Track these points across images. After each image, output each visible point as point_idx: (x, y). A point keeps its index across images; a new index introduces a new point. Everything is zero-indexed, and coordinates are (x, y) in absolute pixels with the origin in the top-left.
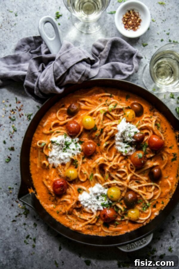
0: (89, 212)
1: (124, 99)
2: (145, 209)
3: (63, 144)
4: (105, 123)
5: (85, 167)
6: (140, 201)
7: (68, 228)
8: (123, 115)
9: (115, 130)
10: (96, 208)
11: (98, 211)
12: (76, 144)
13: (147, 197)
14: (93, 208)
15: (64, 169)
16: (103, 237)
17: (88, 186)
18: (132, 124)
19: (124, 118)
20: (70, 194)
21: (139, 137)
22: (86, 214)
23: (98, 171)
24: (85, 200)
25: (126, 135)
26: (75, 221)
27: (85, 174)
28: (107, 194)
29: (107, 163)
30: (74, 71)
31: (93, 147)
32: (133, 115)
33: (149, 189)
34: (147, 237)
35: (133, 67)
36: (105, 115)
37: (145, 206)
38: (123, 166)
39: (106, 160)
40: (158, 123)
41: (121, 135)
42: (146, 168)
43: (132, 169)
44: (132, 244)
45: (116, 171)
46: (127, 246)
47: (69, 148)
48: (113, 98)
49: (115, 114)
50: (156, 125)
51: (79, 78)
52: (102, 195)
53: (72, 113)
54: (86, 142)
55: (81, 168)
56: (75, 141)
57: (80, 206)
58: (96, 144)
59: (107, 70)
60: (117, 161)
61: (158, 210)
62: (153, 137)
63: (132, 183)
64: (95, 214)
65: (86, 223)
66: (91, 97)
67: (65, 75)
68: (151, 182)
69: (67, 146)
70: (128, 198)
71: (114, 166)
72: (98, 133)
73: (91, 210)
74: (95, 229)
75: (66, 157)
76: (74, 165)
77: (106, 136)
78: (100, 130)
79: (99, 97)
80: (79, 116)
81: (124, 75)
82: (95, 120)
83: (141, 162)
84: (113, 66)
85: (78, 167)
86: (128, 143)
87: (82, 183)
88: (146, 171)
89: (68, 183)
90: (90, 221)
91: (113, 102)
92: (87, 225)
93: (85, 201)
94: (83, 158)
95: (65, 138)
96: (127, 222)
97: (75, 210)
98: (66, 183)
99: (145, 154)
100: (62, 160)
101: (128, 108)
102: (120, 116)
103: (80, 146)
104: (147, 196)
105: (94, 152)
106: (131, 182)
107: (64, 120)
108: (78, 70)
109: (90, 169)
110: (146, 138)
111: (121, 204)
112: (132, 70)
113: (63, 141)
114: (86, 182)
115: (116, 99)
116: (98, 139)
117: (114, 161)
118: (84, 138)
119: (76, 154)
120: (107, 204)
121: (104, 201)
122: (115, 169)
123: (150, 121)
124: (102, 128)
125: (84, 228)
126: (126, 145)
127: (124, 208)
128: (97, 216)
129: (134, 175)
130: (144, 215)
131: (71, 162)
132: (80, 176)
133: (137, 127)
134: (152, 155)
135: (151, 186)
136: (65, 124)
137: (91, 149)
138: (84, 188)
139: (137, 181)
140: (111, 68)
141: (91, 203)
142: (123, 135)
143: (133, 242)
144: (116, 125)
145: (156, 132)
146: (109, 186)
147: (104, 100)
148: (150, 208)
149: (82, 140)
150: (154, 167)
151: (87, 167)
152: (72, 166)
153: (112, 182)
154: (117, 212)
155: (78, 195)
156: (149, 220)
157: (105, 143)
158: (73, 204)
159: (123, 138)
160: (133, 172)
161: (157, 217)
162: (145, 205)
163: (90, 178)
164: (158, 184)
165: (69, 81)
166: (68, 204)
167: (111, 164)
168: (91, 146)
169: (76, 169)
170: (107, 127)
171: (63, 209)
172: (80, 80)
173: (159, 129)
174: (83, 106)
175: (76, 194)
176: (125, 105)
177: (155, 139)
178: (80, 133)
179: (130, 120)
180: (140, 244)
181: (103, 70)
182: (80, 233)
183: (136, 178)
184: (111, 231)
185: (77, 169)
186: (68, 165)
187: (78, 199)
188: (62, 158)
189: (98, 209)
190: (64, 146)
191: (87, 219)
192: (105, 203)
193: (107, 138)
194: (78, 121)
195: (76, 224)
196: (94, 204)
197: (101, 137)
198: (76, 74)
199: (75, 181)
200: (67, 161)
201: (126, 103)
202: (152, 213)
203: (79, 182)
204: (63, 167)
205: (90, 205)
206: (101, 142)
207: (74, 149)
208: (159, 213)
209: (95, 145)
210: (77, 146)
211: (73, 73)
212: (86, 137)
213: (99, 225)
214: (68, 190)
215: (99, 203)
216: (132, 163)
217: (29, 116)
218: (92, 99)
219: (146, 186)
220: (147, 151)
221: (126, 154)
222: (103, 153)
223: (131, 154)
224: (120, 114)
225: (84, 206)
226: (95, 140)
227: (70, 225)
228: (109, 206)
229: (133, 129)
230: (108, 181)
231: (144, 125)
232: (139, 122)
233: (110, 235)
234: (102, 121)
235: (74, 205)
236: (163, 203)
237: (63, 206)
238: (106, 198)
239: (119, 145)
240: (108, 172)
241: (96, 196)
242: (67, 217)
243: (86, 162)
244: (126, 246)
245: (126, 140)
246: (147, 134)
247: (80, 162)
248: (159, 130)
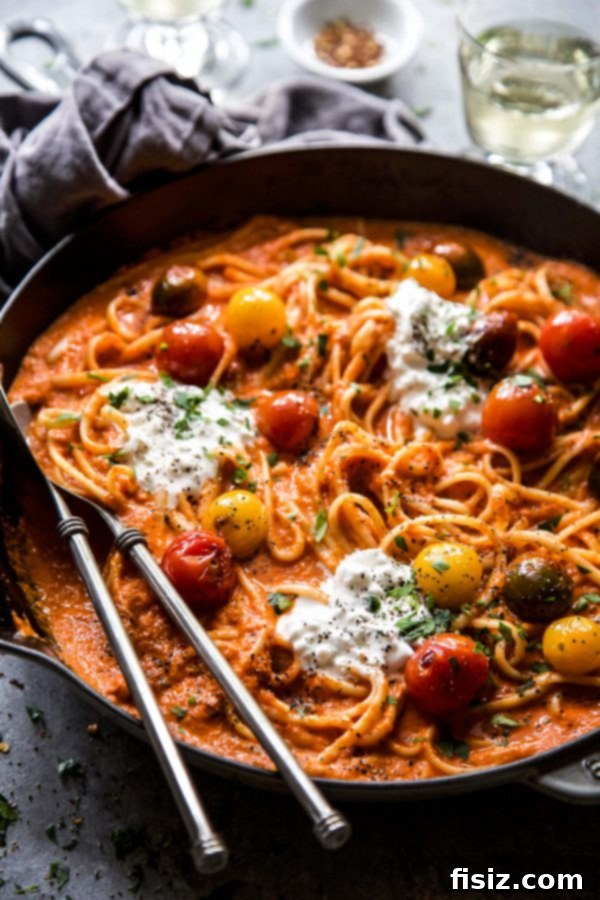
0: (346, 685)
6: (586, 600)
9: (380, 320)
11: (389, 668)
12: (227, 405)
14: (364, 659)
20: (235, 623)
23: (346, 486)
25: (435, 331)
27: (292, 519)
28: (414, 577)
29: (380, 454)
30: (159, 98)
36: (321, 291)
38: (457, 467)
41: (414, 327)
42: (565, 457)
45: (430, 486)
51: (185, 136)
52: (392, 588)
64: (379, 684)
67: (127, 120)
72: (308, 356)
73: (353, 675)
77: (345, 365)
78: (315, 342)
87: (288, 565)
90: (358, 725)
93: (315, 630)
94: (273, 462)
95: (170, 387)
96: (555, 704)
107: (144, 334)
108: (176, 102)
110: (527, 356)
116: (314, 389)
119: (236, 441)
120: (424, 621)
121: (406, 612)
122: (425, 476)
124: (321, 331)
126: (445, 379)
131: (219, 474)
132: (272, 535)
134: (576, 405)
136: (147, 355)
141: (346, 638)
142: (422, 328)
149: (245, 398)
151: (295, 493)
155: (275, 622)
157: (347, 388)
158: (251, 648)
159: (425, 342)
160: (513, 484)
163: (316, 535)
170: (343, 326)
172: (189, 146)
179: (441, 289)
184: (489, 762)
186: (210, 489)
189: (387, 658)
190: (173, 409)
191: (343, 722)
192: (416, 620)
193: (355, 362)
196: (363, 639)
197: (325, 375)
198: (172, 117)
203: (272, 561)
206: (330, 393)
211: (157, 108)
213: (409, 747)
215: (390, 625)
216: (494, 447)
221: (457, 415)
231: (505, 295)
232: (479, 292)
234: (313, 303)
235: (260, 654)
239: (414, 387)
240: (393, 483)
243: (287, 474)
245: (439, 358)
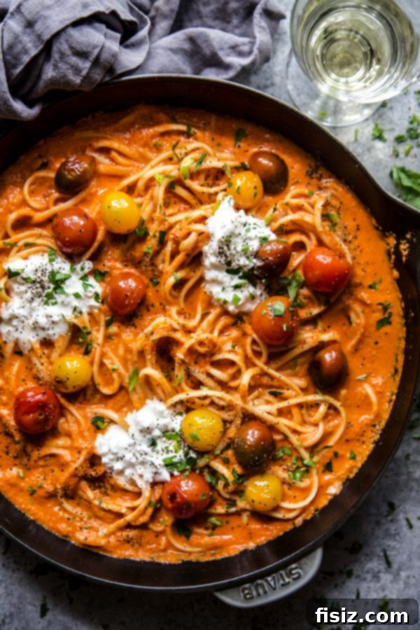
0: (129, 487)
1: (228, 142)
2: (298, 475)
3: (46, 279)
4: (171, 215)
5: (115, 351)
6: (283, 452)
7: (63, 541)
8: (225, 190)
9: (201, 234)
10: (149, 476)
11: (154, 484)
12: (84, 278)
13: (305, 439)
14: (141, 476)
15: (48, 357)
16: (171, 566)
17: (125, 409)
18: (253, 216)
19: (228, 198)
20: (69, 435)
21: (273, 253)
22: (119, 494)
23: (154, 361)
24: (114, 450)
25: (235, 249)
26: (85, 519)
27: (114, 370)
28: (181, 431)
29: (178, 336)
30: (65, 47)
31: (136, 287)
32: (255, 188)
33: (310, 416)
34: (304, 560)
35: (253, 43)
36: (170, 189)
37: (298, 468)
38: (228, 346)
39: (176, 326)
40: (333, 213)
41: (220, 248)
42: (298, 351)
43: (258, 354)
44: (259, 581)
45: (208, 359)
46: (243, 591)
47: (64, 293)
48: (196, 139)
49: (202, 185)
50: (326, 217)
51: (84, 73)
52: (167, 433)
53: (70, 187)
54: (116, 272)
55: (103, 355)
56: (82, 269)
57: (100, 470)
58: (146, 281)
59: (174, 51)
60: (212, 332)
61: (338, 478)
62: (317, 254)
63: (257, 397)
64: (147, 493)
65: (121, 522)
66: (128, 136)
67: (41, 61)
68: (315, 393)
69: (58, 284)
70: (244, 440)
71: (201, 343)
72: (150, 245)
73: (133, 482)
74: (148, 543)
75: (56, 318)
76: (81, 344)
77: (173, 256)
78: (158, 235)
79: (153, 137)
80: (94, 194)
81: (227, 67)
82: (140, 205)
83: (282, 328)
84: (191, 40)
85: (93, 350)
86: (241, 274)
87: (107, 398)
88: (300, 360)
89: (63, 401)
90: (130, 517)
91: (194, 150)
92: (122, 529)
93: (115, 454)
94: (108, 324)
95: (51, 261)
96: (245, 518)
97: (84, 484)
98: (57, 399)
99: (296, 306)
100: (43, 329)
101: (242, 168)
102: (216, 194)
103: (97, 287)
104: (303, 436)
105: (139, 301)
106: (256, 393)
107: (47, 208)
108: (79, 47)
109: (129, 357)
110: (297, 259)
111: (226, 462)
112: (250, 53)
113: (43, 272)
114: (119, 398)
115: (204, 141)
116: (153, 264)
117: (202, 331)
118: (109, 260)
119: (85, 310)
120: (180, 462)
121: (171, 451)
122: (205, 354)
123: (307, 206)
124: (162, 228)
125: (112, 539)
126: (236, 280)
127: (234, 472)
128: (153, 500)
129: (264, 374)
130: (297, 494)
131: (70, 334)
132: (98, 379)
133: (268, 225)
134: (316, 311)
135: (316, 405)
136: (49, 220)
137: (129, 294)
138: (111, 414)
139: (274, 390)
140: (187, 46)
141: (134, 460)
142: (225, 248)
143: (263, 576)
144: (203, 220)
145: (326, 239)
146: (187, 407)
147: (166, 144)
148: (314, 472)
149: (102, 268)
150: (322, 346)
151: (121, 351)
152: (75, 347)
153: (194, 394)
154: (212, 487)
155: (94, 438)
156: (312, 509)
157: (172, 274)
158: (76, 462)
159: (226, 256)
160: (260, 363)
161: (335, 500)
162: (299, 464)
163: (129, 383)
164: (336, 397)
165: (53, 81)
166: (63, 466)
167: (192, 338)
168: (132, 283)
169: (88, 358)
170: (178, 227)
171: (49, 482)
172: (87, 78)
173: (337, 228)
174: (104, 164)
175: (86, 434)
176: (232, 160)
177: (324, 259)
178: (96, 245)
179: (248, 204)
180: (282, 582)
181: (160, 51)
182: (101, 553)
183: (271, 383)
184: (198, 545)
185: (91, 355)
186: (60, 344)
187: (93, 448)
188: (43, 321)
189: (154, 478)
190: (47, 285)
191: (123, 510)
192: (175, 460)
193: (179, 258)
194: (92, 211)
195: (88, 525)
196: (143, 463)
197: (160, 257)
198: (74, 60)
199: (83, 394)
200: (58, 333)
201: (234, 153)
202: (322, 488)
203: (98, 397)
204: (46, 351)
205: (132, 465)
206: (161, 273)
207: (77, 296)
208: (341, 487)
209: (142, 281)
210: (86, 286)
211: (62, 55)
212: (116, 260)
213: (158, 527)
214: (62, 421)
215: (159, 459)
216: (255, 336)
218: (130, 143)
219: (300, 406)
220: (301, 297)
221: (237, 307)
222: (167, 307)
223: (251, 307)
224: (218, 185)
225: (111, 468)
226: (144, 268)
227: (70, 529)
228: (188, 467)
229: (254, 228)
230: (183, 391)
231: (292, 217)
232: (275, 209)
233: (193, 558)
234: (161, 207)
235: (81, 466)
236: (353, 458)
237: (47, 470)
238: (179, 442)
239: (215, 281)
240: (183, 362)
241: (149, 436)
242: (60, 504)
243: (117, 335)
244: (241, 588)
245: (234, 265)
246: (300, 246)
247: (98, 335)
248: (334, 231)
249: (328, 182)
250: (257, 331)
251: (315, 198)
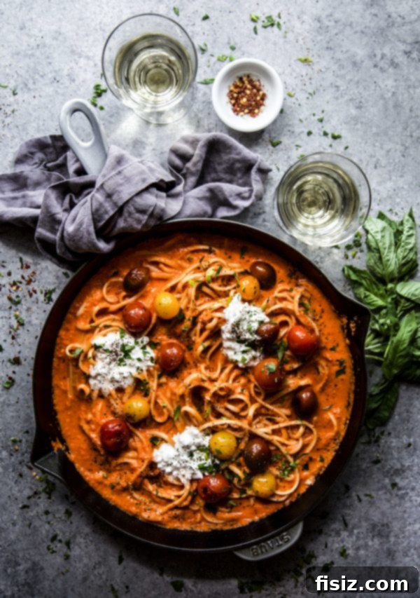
0: (176, 482)
1: (236, 256)
2: (286, 473)
3: (119, 349)
4: (200, 305)
5: (164, 394)
6: (277, 458)
7: (134, 518)
8: (235, 288)
9: (219, 318)
10: (188, 476)
11: (192, 481)
12: (144, 348)
13: (290, 450)
14: (184, 476)
15: (121, 399)
16: (204, 534)
17: (171, 432)
18: (254, 305)
19: (237, 295)
20: (135, 449)
21: (267, 331)
22: (169, 487)
23: (190, 401)
24: (166, 460)
25: (242, 328)
26: (148, 503)
27: (164, 407)
28: (209, 446)
29: (206, 385)
30: (132, 209)
31: (178, 354)
32: (255, 288)
33: (293, 434)
34: (291, 530)
35: (251, 191)
36: (199, 289)
37: (286, 468)
38: (239, 390)
39: (204, 378)
40: (306, 302)
41: (233, 328)
42: (285, 392)
43: (258, 394)
44: (263, 544)
45: (226, 399)
46: (252, 550)
47: (130, 358)
48: (215, 254)
49: (220, 286)
50: (301, 304)
51: (144, 222)
52: (200, 448)
53: (133, 288)
54: (164, 343)
55: (157, 397)
56: (142, 342)
57: (157, 472)
58: (184, 347)
59: (200, 199)
60: (227, 381)
61: (313, 474)
62: (296, 331)
63: (259, 422)
64: (187, 486)
65: (171, 505)
66: (170, 253)
67: (116, 217)
68: (296, 419)
69: (127, 353)
70: (251, 452)
71: (221, 389)
72: (187, 324)
73: (178, 479)
74: (189, 518)
75: (126, 375)
76: (142, 391)
77: (202, 331)
78: (191, 319)
79: (187, 253)
80: (148, 292)
81: (235, 208)
82: (179, 299)
83: (274, 381)
84: (211, 190)
85: (150, 394)
86: (246, 343)
87: (159, 425)
88: (286, 398)
89: (131, 428)
90: (177, 502)
91: (214, 263)
92: (171, 509)
93: (166, 462)
94: (159, 377)
95: (122, 337)
96: (252, 501)
97: (146, 481)
98: (127, 427)
99: (283, 362)
100: (118, 382)
101: (245, 273)
102: (229, 291)
103: (152, 353)
104: (289, 447)
105: (179, 362)
106: (257, 420)
107: (118, 302)
108: (140, 208)
109: (174, 398)
110: (283, 332)
111: (239, 465)
112: (249, 198)
113: (117, 345)
114: (168, 424)
115: (220, 257)
116: (188, 337)
117: (221, 380)
118: (160, 335)
119: (144, 368)
120: (210, 467)
121: (203, 460)
122: (224, 396)
123: (289, 298)
124: (194, 314)
125: (166, 517)
126: (243, 348)
127: (244, 472)
128: (192, 490)
129: (262, 407)
130: (286, 485)
131: (135, 384)
132: (154, 413)
133: (264, 310)
134: (296, 366)
135: (297, 427)
136: (121, 310)
137: (173, 359)
138: (163, 435)
139: (269, 417)
140: (208, 194)
141: (178, 466)
142: (236, 328)
143: (265, 540)
144: (221, 309)
145: (302, 320)
146: (213, 431)
147: (196, 258)
148: (297, 470)
149: (155, 340)
150: (301, 389)
151: (169, 394)
152: (138, 392)
153: (218, 422)
154: (230, 482)
155: (152, 451)
156: (296, 495)
157: (201, 344)
158: (141, 468)
159: (237, 333)
160: (260, 400)
161: (311, 488)
162: (287, 465)
163: (175, 415)
164: (310, 422)
165: (123, 228)
166: (133, 470)
167: (215, 386)
168: (175, 351)
169: (147, 399)
170: (204, 313)
171: (124, 480)
172: (146, 225)
173: (309, 312)
174: (155, 272)
175: (147, 449)
176: (239, 268)
177: (300, 334)
178: (151, 326)
179: (250, 298)
180: (277, 544)
181: (191, 200)
182: (159, 526)
183: (267, 412)
184: (222, 519)
185: (149, 397)
186: (129, 391)
187: (152, 458)
188: (117, 377)
189: (192, 477)
190: (119, 353)
191: (173, 498)
192: (206, 465)
193: (206, 334)
194: (147, 303)
195: (149, 508)
196: (185, 467)
197: (193, 333)
198: (137, 215)
199: (146, 422)
200: (128, 383)
201: (240, 263)
202: (302, 481)
203: (154, 424)
204: (119, 395)
205: (177, 469)
206: (194, 342)
207: (139, 360)
208: (314, 480)
209: (181, 348)
210: (145, 353)
211: (130, 214)
212: (164, 334)
213: (195, 508)
214: (131, 440)
215: (195, 465)
216: (256, 383)
217: (48, 294)
218: (172, 258)
219: (287, 428)
220: (286, 357)
221: (245, 364)
222: (198, 365)
223: (255, 363)
224: (230, 285)
225: (164, 471)
226: (182, 340)
227: (138, 510)
228: (214, 470)
229: (255, 314)
230: (210, 420)
231: (279, 305)
232: (268, 301)
233: (218, 527)
234: (193, 301)
235: (145, 470)
236: (322, 460)
237: (122, 473)
238: (208, 454)
239: (229, 348)
240: (210, 402)
241: (188, 450)
242: (131, 495)
243: (166, 384)
244: (251, 549)
245: (242, 337)
246: (285, 324)
247: (153, 384)
248: (307, 314)
249: (302, 281)
250: (257, 380)
251: (294, 293)
